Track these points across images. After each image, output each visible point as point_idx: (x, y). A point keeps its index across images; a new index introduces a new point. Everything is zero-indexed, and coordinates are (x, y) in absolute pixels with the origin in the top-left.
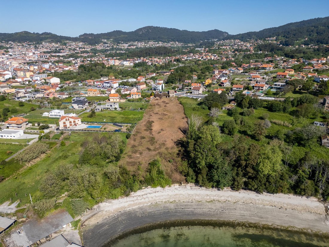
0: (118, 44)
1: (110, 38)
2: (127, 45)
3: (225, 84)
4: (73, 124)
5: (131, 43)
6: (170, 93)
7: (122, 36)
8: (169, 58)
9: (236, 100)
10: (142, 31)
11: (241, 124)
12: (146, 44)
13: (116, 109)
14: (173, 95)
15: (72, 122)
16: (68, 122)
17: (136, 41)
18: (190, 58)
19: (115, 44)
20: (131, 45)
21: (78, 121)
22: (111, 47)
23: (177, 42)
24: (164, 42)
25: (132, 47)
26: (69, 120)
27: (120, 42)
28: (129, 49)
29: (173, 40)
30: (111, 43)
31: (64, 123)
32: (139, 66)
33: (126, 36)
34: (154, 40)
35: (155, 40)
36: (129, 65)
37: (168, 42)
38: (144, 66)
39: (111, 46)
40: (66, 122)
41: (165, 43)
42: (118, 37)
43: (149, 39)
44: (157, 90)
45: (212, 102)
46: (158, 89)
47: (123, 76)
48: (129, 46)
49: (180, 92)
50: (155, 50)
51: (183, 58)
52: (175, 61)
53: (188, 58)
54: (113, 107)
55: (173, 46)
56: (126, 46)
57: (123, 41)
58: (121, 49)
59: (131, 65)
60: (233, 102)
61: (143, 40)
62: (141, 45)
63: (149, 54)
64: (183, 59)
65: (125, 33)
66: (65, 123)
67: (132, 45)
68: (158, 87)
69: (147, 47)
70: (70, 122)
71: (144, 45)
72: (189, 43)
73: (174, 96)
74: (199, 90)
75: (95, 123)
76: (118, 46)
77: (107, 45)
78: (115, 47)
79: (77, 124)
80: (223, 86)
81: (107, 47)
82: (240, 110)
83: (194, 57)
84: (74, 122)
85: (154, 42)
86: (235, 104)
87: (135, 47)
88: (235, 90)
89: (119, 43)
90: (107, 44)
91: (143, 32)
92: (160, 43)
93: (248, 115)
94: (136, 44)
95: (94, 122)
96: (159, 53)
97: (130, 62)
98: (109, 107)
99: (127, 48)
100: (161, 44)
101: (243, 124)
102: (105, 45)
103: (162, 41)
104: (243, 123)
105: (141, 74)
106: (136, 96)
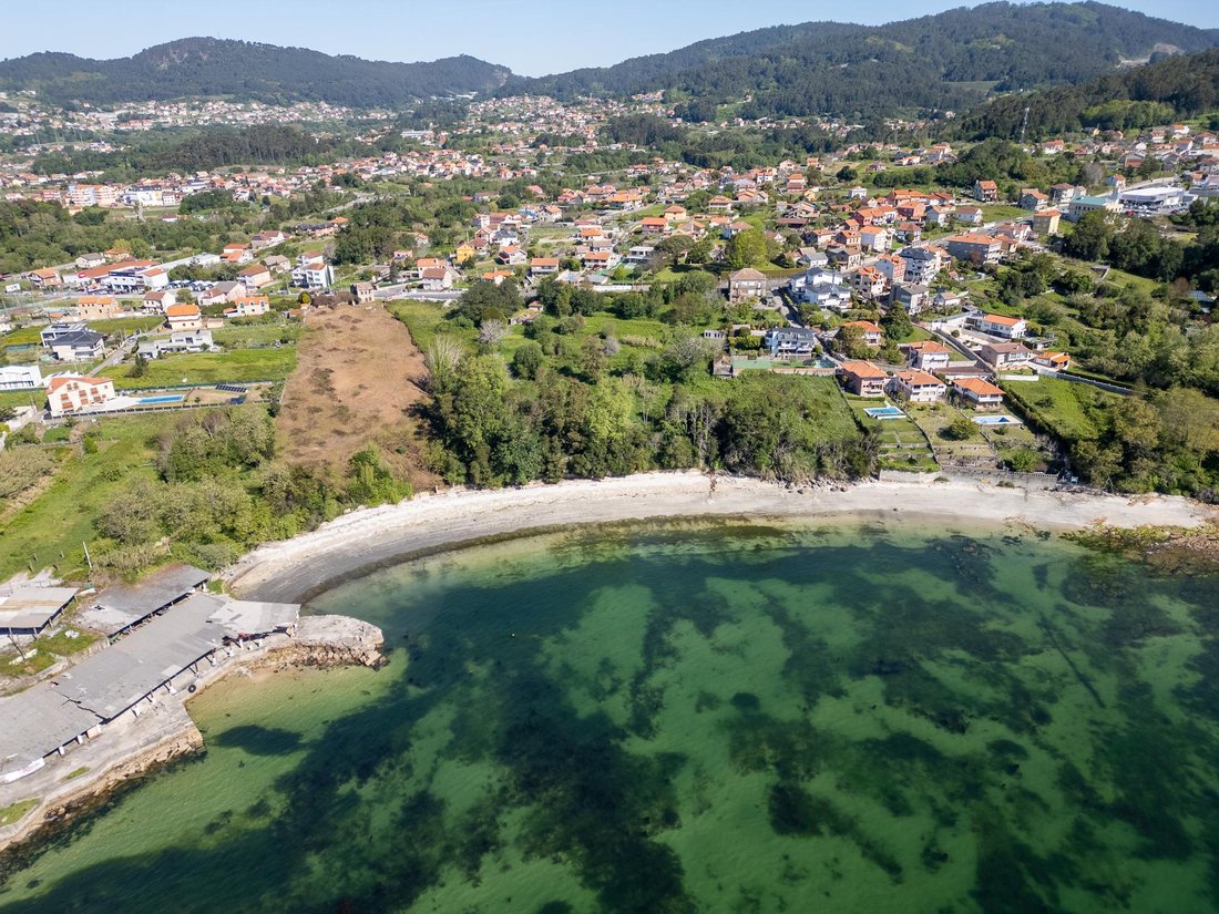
0: (71, 114)
1: (20, 83)
2: (112, 117)
3: (511, 259)
4: (90, 398)
5: (129, 108)
6: (359, 293)
7: (80, 76)
8: (310, 170)
9: (542, 299)
10: (168, 55)
11: (557, 353)
12: (194, 113)
13: (205, 347)
14: (368, 296)
15: (88, 392)
16: (77, 392)
17: (150, 98)
18: (390, 172)
19: (54, 113)
20: (127, 115)
21: (106, 387)
22: (38, 127)
23: (324, 105)
24: (271, 103)
25: (138, 125)
26: (76, 387)
27: (76, 102)
28: (122, 132)
29: (306, 96)
30: (32, 107)
31: (64, 397)
32: (203, 207)
33: (99, 76)
34: (226, 97)
35: (232, 97)
36: (161, 203)
37: (289, 105)
38: (222, 206)
39: (40, 124)
40: (70, 394)
41: (276, 108)
42: (60, 81)
43: (206, 92)
44: (313, 285)
45: (481, 306)
46: (315, 282)
47: (159, 248)
48: (123, 119)
49: (386, 288)
50: (247, 140)
51: (362, 170)
52: (335, 182)
53: (384, 172)
54: (196, 343)
55: (309, 119)
56: (107, 120)
57: (86, 98)
58: (89, 136)
59: (167, 204)
60: (535, 303)
61: (177, 93)
62: (174, 115)
63: (225, 154)
64: (365, 177)
65: (89, 65)
66: (67, 398)
67: (136, 118)
68: (315, 277)
69: (201, 123)
70: (83, 394)
71: (190, 116)
72: (371, 107)
73: (373, 300)
74: (441, 279)
75: (160, 390)
76: (72, 120)
77: (16, 115)
78: (56, 124)
79: (104, 396)
80: (508, 262)
81: (20, 124)
82: (552, 322)
83: (404, 168)
84: (94, 391)
85: (226, 101)
86: (542, 309)
87: (147, 125)
88: (539, 273)
89: (74, 109)
90: (14, 110)
91: (172, 60)
92: (254, 106)
93: (571, 331)
94: (153, 112)
95: (155, 388)
96: (265, 152)
97: (160, 193)
98: (184, 344)
99: (116, 131)
100: (260, 113)
101: (560, 354)
102: (7, 115)
103: (259, 100)
104: (560, 350)
105: (228, 238)
106: (254, 307)
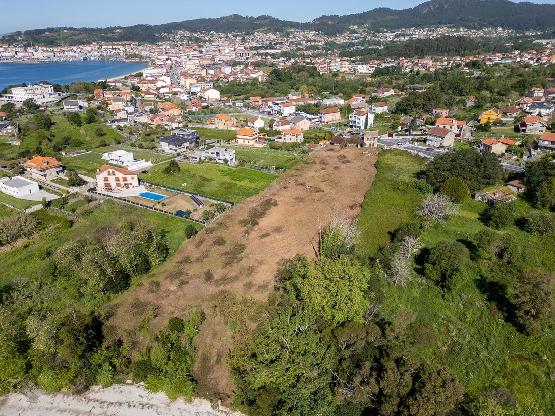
0: (377, 34)
1: (364, 21)
2: (393, 35)
3: (529, 128)
4: (122, 183)
5: (402, 31)
7: (389, 17)
8: (459, 59)
10: (429, 6)
12: (430, 33)
13: (226, 161)
15: (121, 179)
16: (114, 178)
17: (413, 26)
18: (507, 61)
19: (370, 34)
20: (399, 34)
21: (132, 178)
22: (361, 39)
23: (500, 29)
24: (470, 28)
25: (402, 39)
26: (114, 174)
27: (382, 28)
28: (394, 42)
29: (493, 25)
30: (364, 31)
31: (106, 179)
32: (382, 75)
33: (396, 17)
34: (449, 25)
35: (451, 25)
37: (481, 28)
38: (393, 74)
39: (363, 38)
40: (109, 178)
41: (472, 30)
42: (379, 20)
43: (440, 23)
44: (355, 126)
45: (446, 174)
46: (357, 125)
48: (397, 36)
49: (401, 137)
50: (437, 43)
51: (490, 60)
52: (467, 65)
53: (503, 61)
54: (221, 157)
55: (488, 36)
56: (390, 36)
57: (386, 27)
58: (379, 43)
59: (369, 72)
60: (516, 182)
61: (426, 24)
62: (418, 34)
63: (422, 50)
64: (488, 63)
65: (395, 12)
66: (108, 180)
67: (403, 35)
69: (431, 38)
70: (117, 179)
71: (427, 34)
72: (528, 29)
74: (442, 138)
75: (163, 188)
76: (375, 37)
77: (356, 35)
78: (369, 38)
79: (131, 184)
80: (524, 131)
81: (356, 38)
82: (524, 210)
83: (518, 59)
84: (125, 179)
85: (448, 27)
86: (522, 190)
87: (407, 38)
88: (547, 148)
89: (379, 32)
90: (357, 33)
91: (430, 8)
92: (461, 29)
94: (411, 32)
95: (160, 186)
96: (444, 49)
97: (368, 66)
98: (215, 156)
99: (391, 41)
100: (463, 33)
102: (353, 35)
103: (465, 26)
104: (506, 256)
106: (291, 137)
